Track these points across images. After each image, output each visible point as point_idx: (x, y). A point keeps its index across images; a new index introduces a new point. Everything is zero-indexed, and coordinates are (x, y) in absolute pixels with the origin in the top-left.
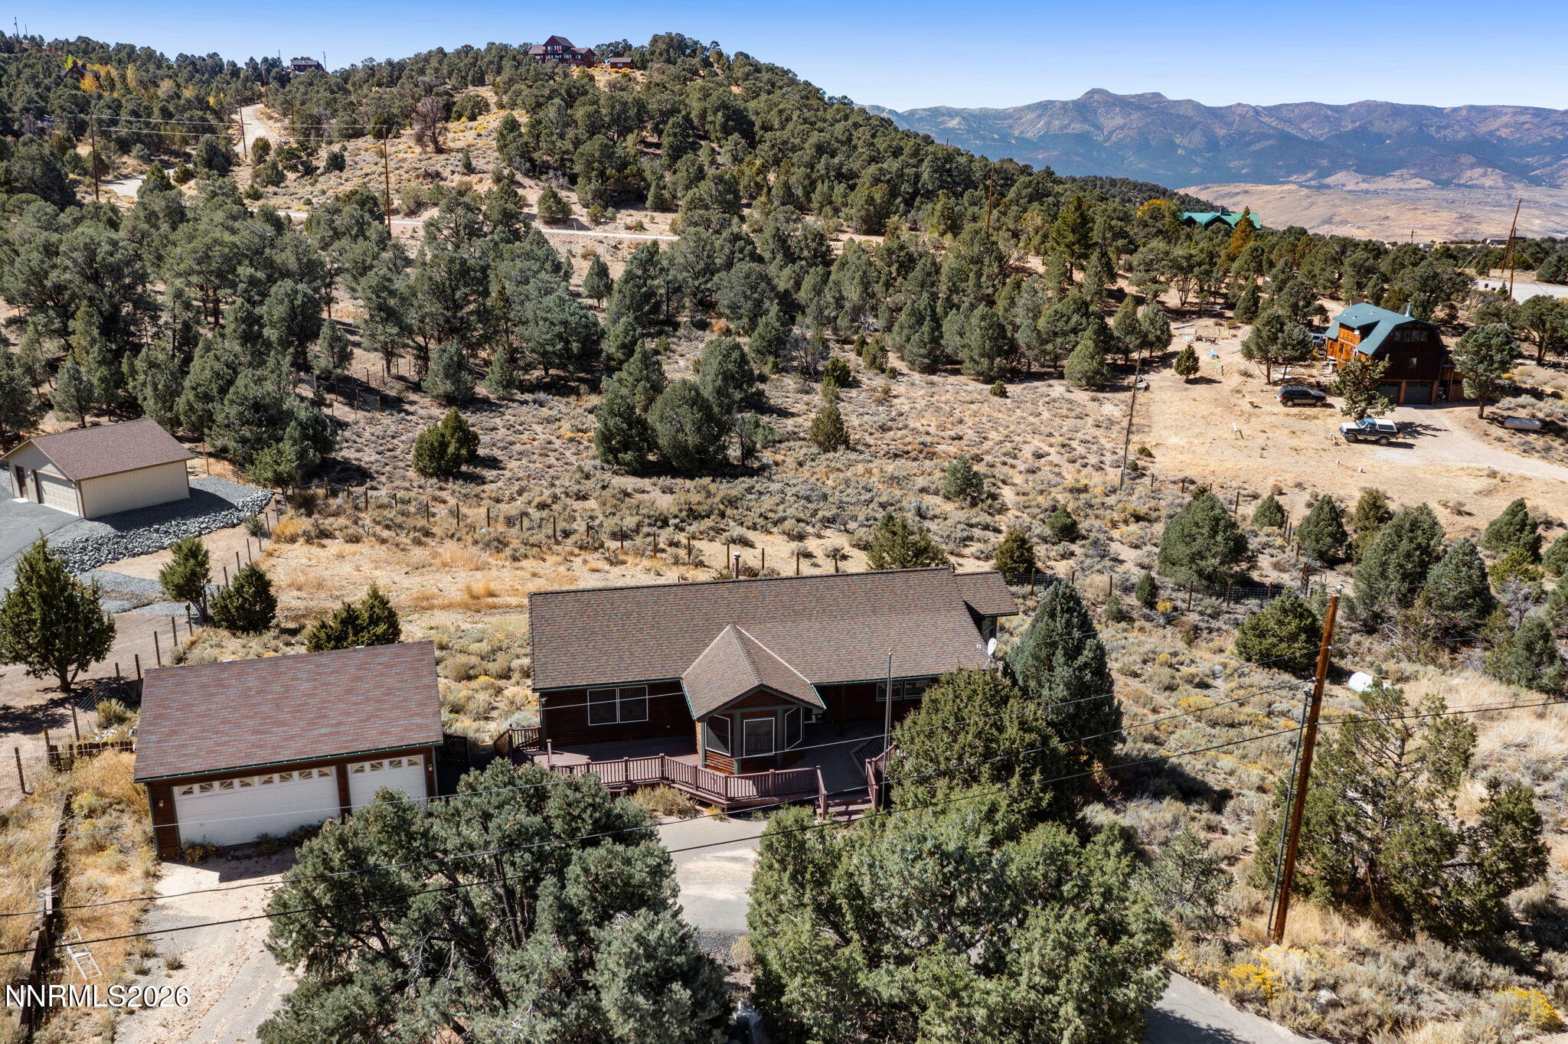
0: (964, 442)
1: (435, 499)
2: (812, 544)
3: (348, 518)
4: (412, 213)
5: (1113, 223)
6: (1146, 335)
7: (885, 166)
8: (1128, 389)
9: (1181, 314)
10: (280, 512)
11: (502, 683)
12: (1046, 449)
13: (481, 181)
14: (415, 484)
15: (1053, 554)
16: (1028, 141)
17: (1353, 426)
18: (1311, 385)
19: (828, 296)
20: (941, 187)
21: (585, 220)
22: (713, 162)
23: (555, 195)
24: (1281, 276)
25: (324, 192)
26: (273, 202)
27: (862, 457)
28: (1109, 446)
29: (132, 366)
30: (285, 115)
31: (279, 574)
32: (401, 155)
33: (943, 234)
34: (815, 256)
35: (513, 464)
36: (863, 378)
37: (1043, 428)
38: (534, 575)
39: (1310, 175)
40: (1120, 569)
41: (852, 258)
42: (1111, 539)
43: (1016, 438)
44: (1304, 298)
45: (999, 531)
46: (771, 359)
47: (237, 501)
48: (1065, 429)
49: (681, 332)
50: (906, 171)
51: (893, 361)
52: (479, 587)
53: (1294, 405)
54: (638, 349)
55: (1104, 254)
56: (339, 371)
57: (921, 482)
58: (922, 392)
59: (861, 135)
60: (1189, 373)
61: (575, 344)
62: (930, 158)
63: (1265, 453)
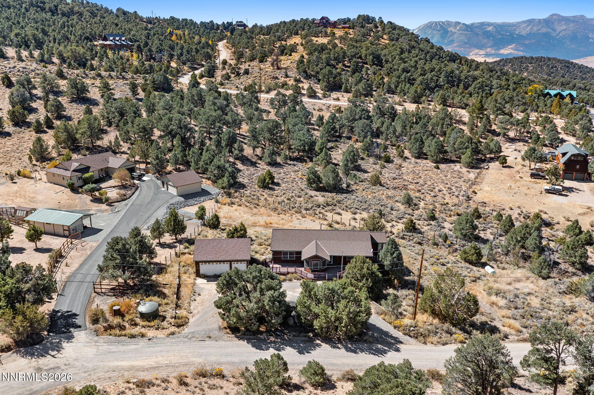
0: (418, 185)
1: (261, 195)
2: (357, 216)
3: (239, 199)
4: (267, 92)
6: (492, 150)
7: (426, 77)
8: (481, 168)
9: (513, 140)
10: (223, 196)
12: (443, 189)
13: (290, 80)
14: (257, 190)
15: (425, 224)
16: (522, 36)
17: (549, 187)
19: (391, 130)
22: (367, 74)
25: (242, 83)
26: (227, 86)
27: (383, 188)
29: (189, 153)
30: (232, 47)
31: (221, 215)
32: (267, 70)
35: (283, 185)
36: (395, 160)
37: (446, 181)
40: (443, 230)
42: (446, 221)
43: (435, 184)
45: (413, 216)
46: (367, 152)
47: (212, 193)
48: (453, 182)
49: (343, 140)
51: (407, 153)
53: (533, 178)
55: (488, 118)
56: (240, 154)
58: (412, 166)
60: (503, 164)
61: (307, 147)
62: (444, 72)
63: (515, 195)
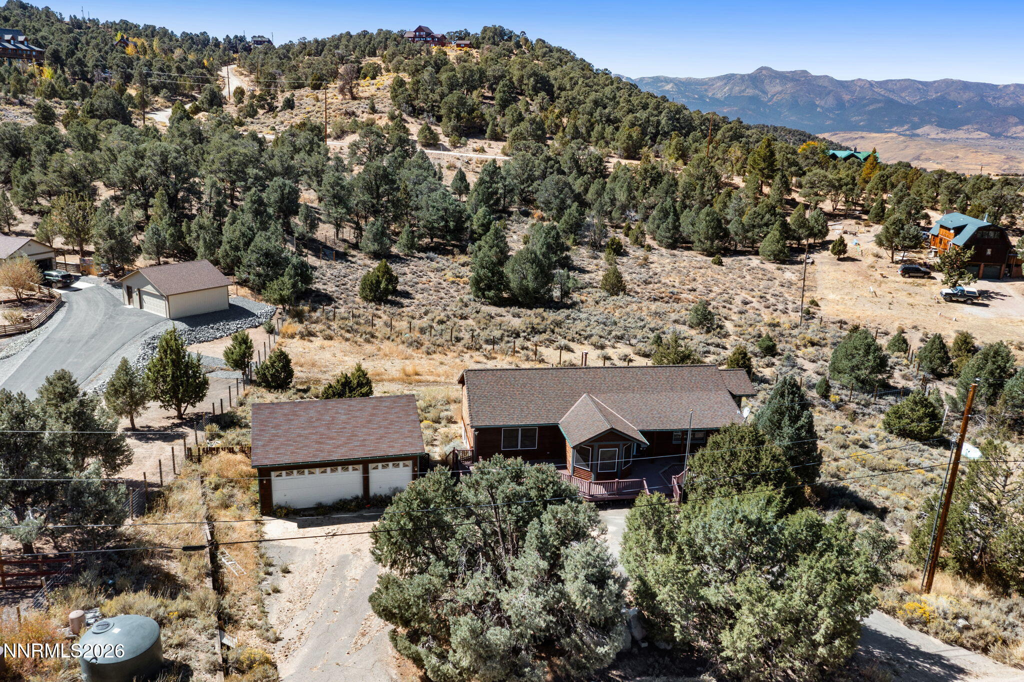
0: (697, 293)
1: (374, 315)
2: (609, 351)
3: (324, 324)
4: (338, 137)
5: (789, 156)
6: (812, 229)
7: (638, 115)
8: (801, 263)
9: (833, 216)
10: (284, 320)
11: (436, 425)
12: (750, 299)
13: (381, 118)
14: (361, 306)
15: (761, 364)
16: (717, 100)
17: (950, 291)
18: (920, 264)
19: (606, 198)
20: (673, 130)
21: (447, 144)
22: (527, 110)
23: (429, 129)
24: (900, 194)
25: (282, 123)
26: (251, 128)
27: (634, 300)
28: (790, 298)
29: (189, 228)
30: (251, 73)
32: (331, 100)
33: (677, 160)
34: (596, 172)
35: (419, 296)
36: (630, 250)
37: (747, 286)
38: (442, 363)
39: (906, 127)
40: (805, 374)
41: (621, 174)
42: (797, 356)
43: (731, 292)
44: (915, 209)
45: (726, 349)
46: (572, 236)
47: (257, 312)
48: (761, 287)
49: (513, 217)
50: (651, 119)
51: (649, 240)
52: (410, 369)
53: (910, 277)
54: (492, 227)
55: (784, 176)
56: (310, 235)
57: (674, 316)
58: (668, 260)
59: (622, 95)
60: (840, 254)
61: (452, 223)
62: (666, 111)
63: (892, 307)
